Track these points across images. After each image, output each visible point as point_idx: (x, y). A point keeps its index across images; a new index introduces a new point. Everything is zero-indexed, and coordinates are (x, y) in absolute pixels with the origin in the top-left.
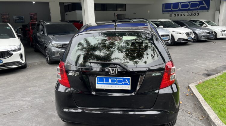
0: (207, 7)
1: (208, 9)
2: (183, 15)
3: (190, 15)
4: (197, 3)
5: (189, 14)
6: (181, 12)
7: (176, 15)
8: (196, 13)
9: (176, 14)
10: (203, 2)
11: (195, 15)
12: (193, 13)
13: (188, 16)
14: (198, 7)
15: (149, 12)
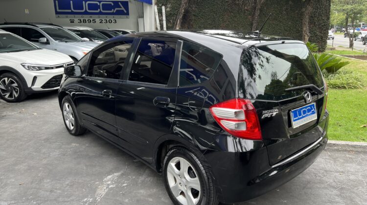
0: (125, 12)
1: (127, 14)
2: (93, 20)
3: (104, 21)
4: (111, 4)
5: (102, 20)
6: (89, 16)
7: (82, 21)
8: (112, 20)
9: (82, 19)
10: (120, 3)
11: (110, 22)
12: (108, 20)
13: (100, 22)
14: (113, 10)
15: (27, 11)
